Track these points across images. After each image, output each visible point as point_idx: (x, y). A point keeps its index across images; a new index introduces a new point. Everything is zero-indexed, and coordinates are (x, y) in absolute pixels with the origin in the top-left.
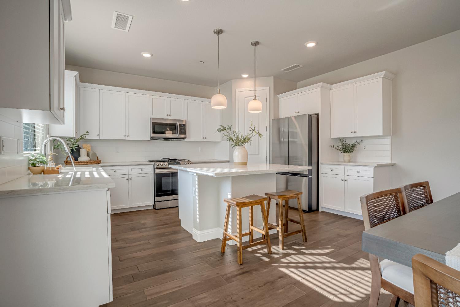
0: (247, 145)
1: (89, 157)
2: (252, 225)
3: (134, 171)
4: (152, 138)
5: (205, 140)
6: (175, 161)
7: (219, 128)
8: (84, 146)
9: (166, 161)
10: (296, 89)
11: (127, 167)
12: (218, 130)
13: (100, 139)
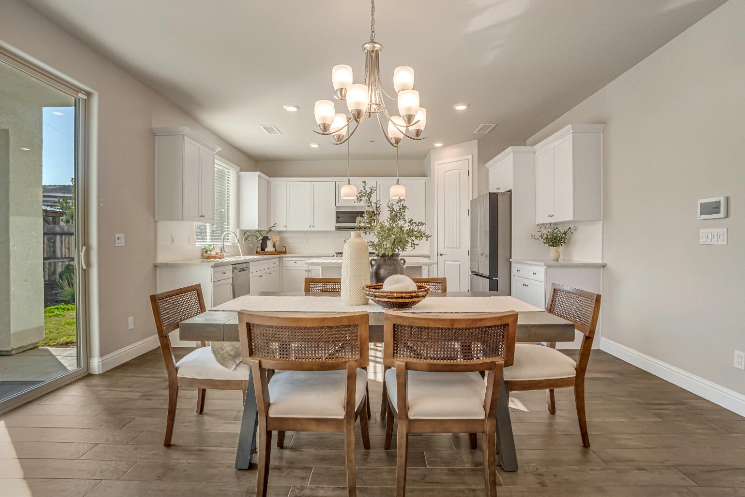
1: (275, 248)
4: (337, 228)
8: (274, 237)
13: (288, 230)
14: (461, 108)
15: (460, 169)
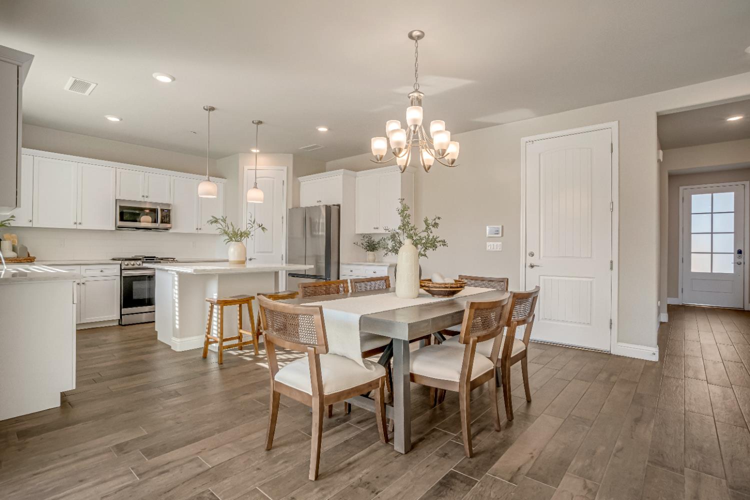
0: (244, 240)
1: (16, 252)
2: (241, 328)
3: (90, 273)
4: (119, 227)
5: (200, 232)
6: (153, 260)
7: (209, 219)
8: (6, 236)
9: (140, 259)
10: (325, 171)
11: (79, 266)
12: (208, 222)
13: (34, 226)
14: (323, 129)
15: (274, 178)
